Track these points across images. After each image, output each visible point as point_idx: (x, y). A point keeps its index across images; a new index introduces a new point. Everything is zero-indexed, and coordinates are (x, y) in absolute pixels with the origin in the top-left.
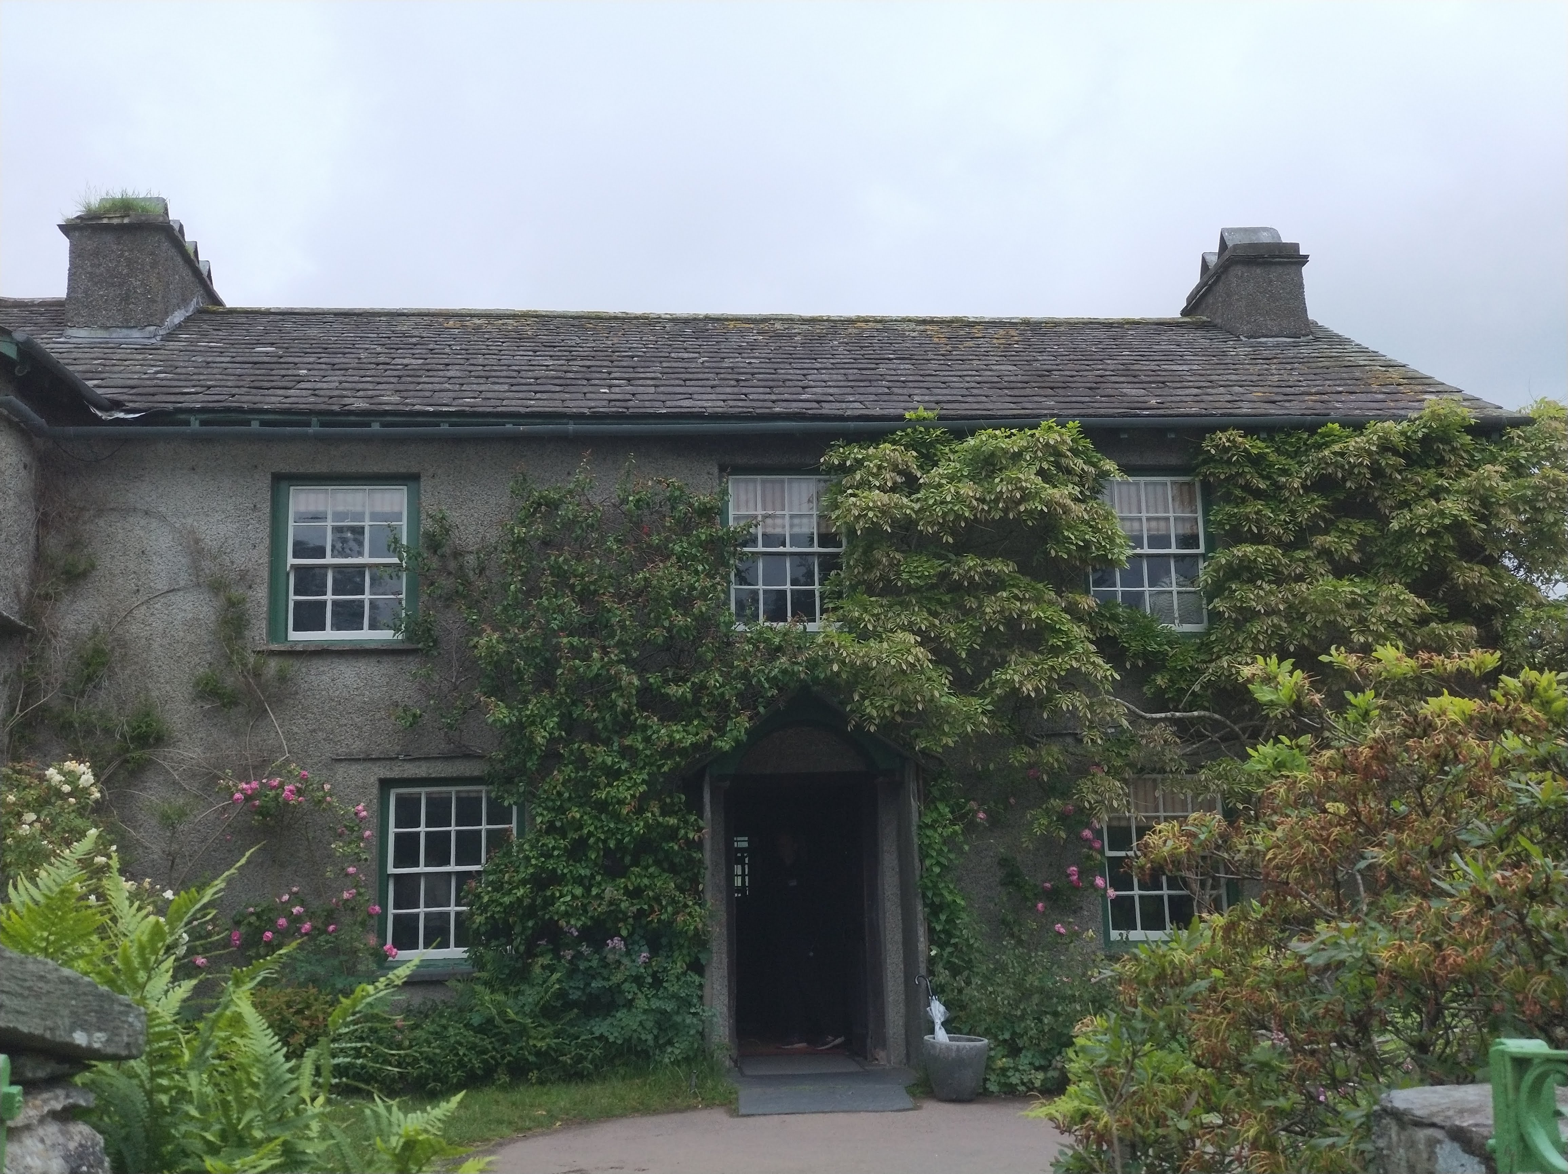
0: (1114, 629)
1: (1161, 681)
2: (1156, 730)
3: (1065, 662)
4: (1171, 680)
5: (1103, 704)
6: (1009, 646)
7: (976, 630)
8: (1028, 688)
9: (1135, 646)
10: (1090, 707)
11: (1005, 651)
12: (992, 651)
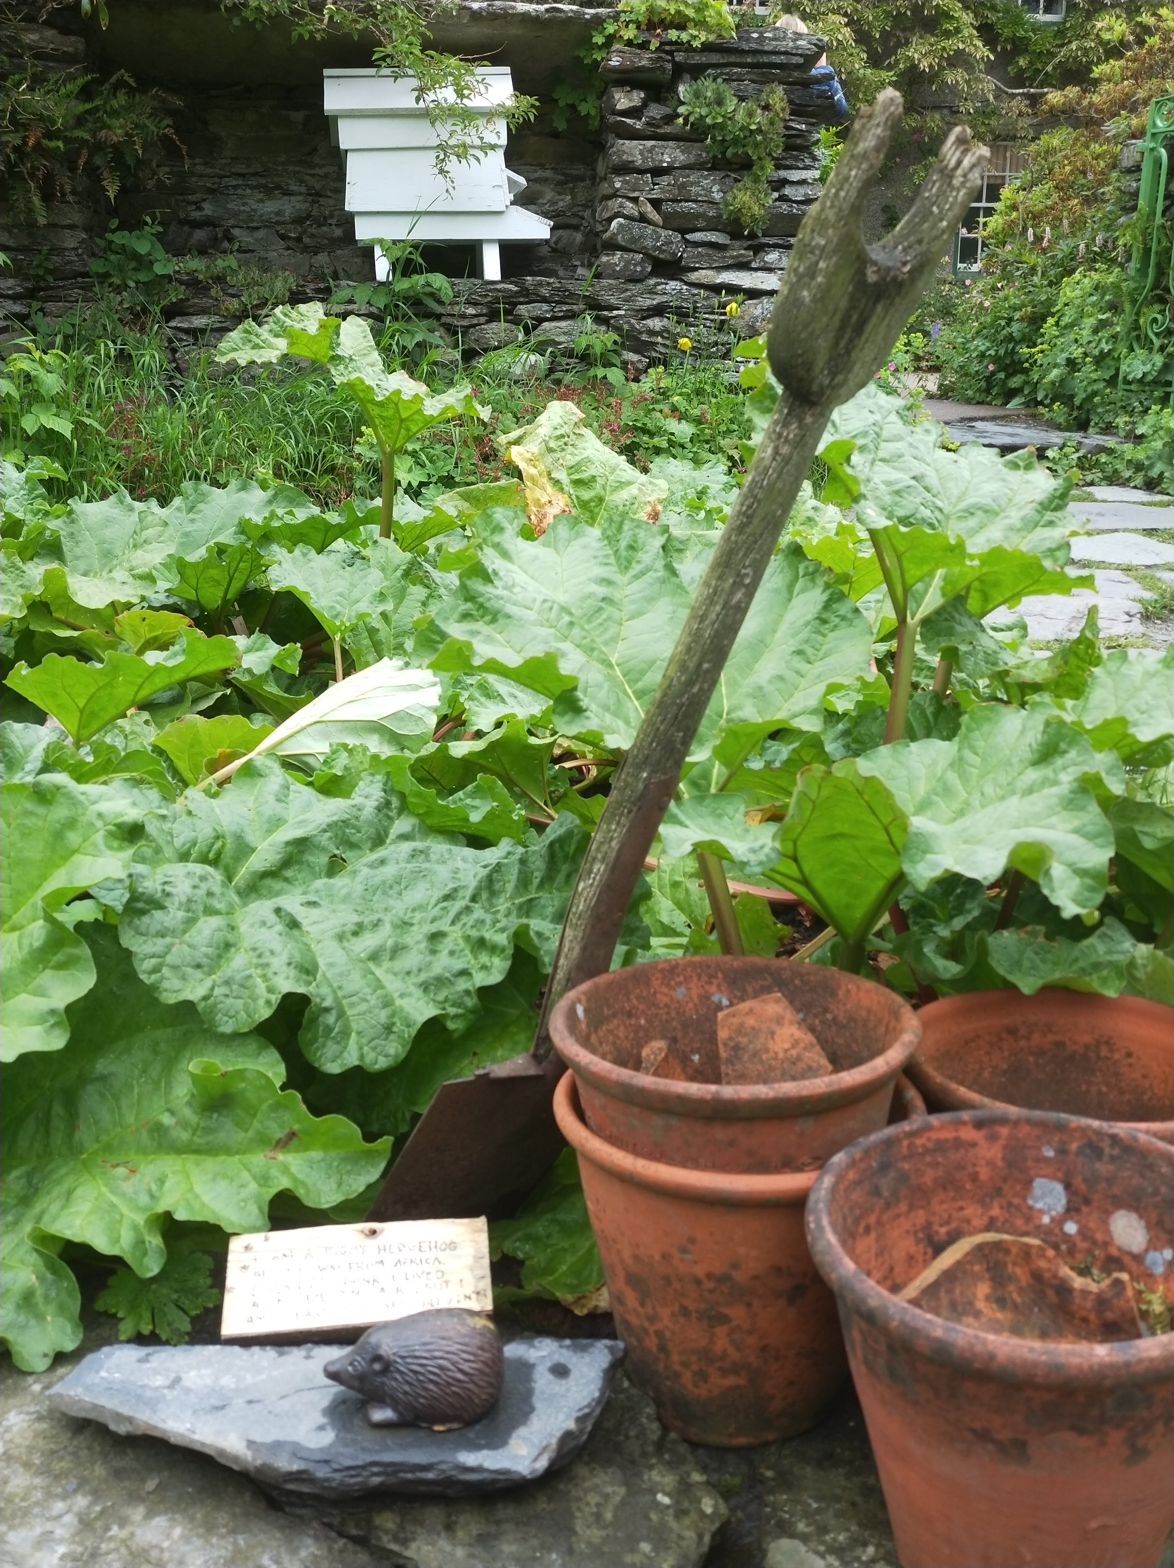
0: (992, 17)
1: (1022, 62)
2: (1014, 103)
3: (954, 44)
4: (1030, 62)
5: (978, 80)
6: (912, 30)
7: (888, 14)
8: (924, 65)
9: (1007, 32)
10: (967, 82)
11: (908, 34)
12: (899, 33)
